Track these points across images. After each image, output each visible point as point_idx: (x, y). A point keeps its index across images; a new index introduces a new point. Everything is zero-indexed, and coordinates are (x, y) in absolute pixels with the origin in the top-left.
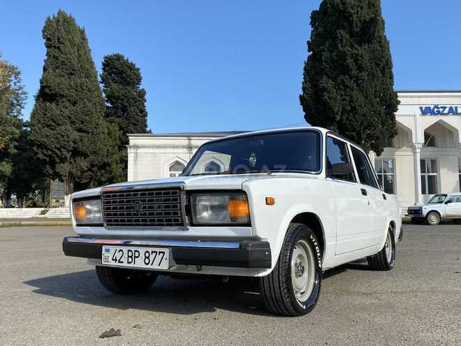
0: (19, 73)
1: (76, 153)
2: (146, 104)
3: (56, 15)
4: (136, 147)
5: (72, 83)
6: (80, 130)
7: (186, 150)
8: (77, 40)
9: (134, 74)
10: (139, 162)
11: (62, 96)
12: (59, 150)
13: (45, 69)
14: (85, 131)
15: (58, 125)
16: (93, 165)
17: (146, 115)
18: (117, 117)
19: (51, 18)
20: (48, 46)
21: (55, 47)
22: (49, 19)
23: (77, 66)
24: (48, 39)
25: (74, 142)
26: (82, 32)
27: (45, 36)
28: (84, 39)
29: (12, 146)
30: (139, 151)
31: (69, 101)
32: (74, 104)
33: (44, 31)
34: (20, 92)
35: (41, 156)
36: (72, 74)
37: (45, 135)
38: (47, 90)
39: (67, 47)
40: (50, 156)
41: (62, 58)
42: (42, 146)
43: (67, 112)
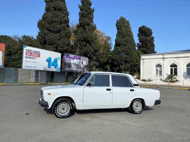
0: (111, 38)
1: (126, 62)
2: (154, 42)
3: (120, 19)
4: (143, 59)
5: (124, 40)
6: (127, 54)
7: (162, 60)
8: (126, 25)
9: (150, 32)
10: (144, 64)
11: (121, 44)
12: (121, 61)
13: (117, 36)
14: (128, 55)
15: (120, 53)
16: (131, 66)
17: (154, 46)
18: (144, 48)
19: (118, 20)
20: (117, 29)
21: (119, 29)
22: (118, 21)
23: (126, 33)
24: (117, 27)
25: (125, 59)
26: (128, 22)
27: (117, 26)
28: (129, 24)
29: (110, 60)
30: (144, 61)
31: (123, 45)
32: (125, 46)
33: (116, 25)
34: (110, 44)
35: (115, 63)
36: (124, 37)
37: (117, 57)
38: (117, 43)
39: (123, 28)
40: (118, 63)
41: (121, 32)
42: (116, 60)
43: (123, 49)
